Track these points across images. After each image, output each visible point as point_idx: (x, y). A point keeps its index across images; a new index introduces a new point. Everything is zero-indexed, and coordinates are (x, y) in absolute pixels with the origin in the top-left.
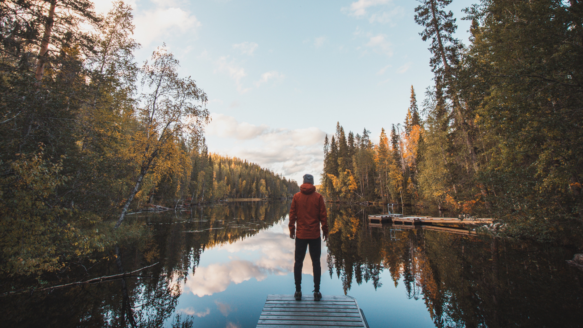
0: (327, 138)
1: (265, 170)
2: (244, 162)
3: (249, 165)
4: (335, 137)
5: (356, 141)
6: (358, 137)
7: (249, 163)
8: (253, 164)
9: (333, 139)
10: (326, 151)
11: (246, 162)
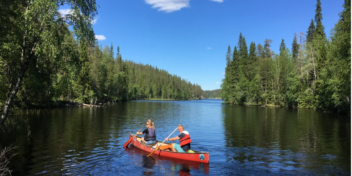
0: (229, 48)
1: (173, 75)
2: (155, 68)
3: (159, 71)
4: (237, 46)
5: (257, 51)
6: (260, 47)
7: (159, 69)
8: (163, 70)
9: (235, 48)
10: (228, 59)
11: (156, 68)
